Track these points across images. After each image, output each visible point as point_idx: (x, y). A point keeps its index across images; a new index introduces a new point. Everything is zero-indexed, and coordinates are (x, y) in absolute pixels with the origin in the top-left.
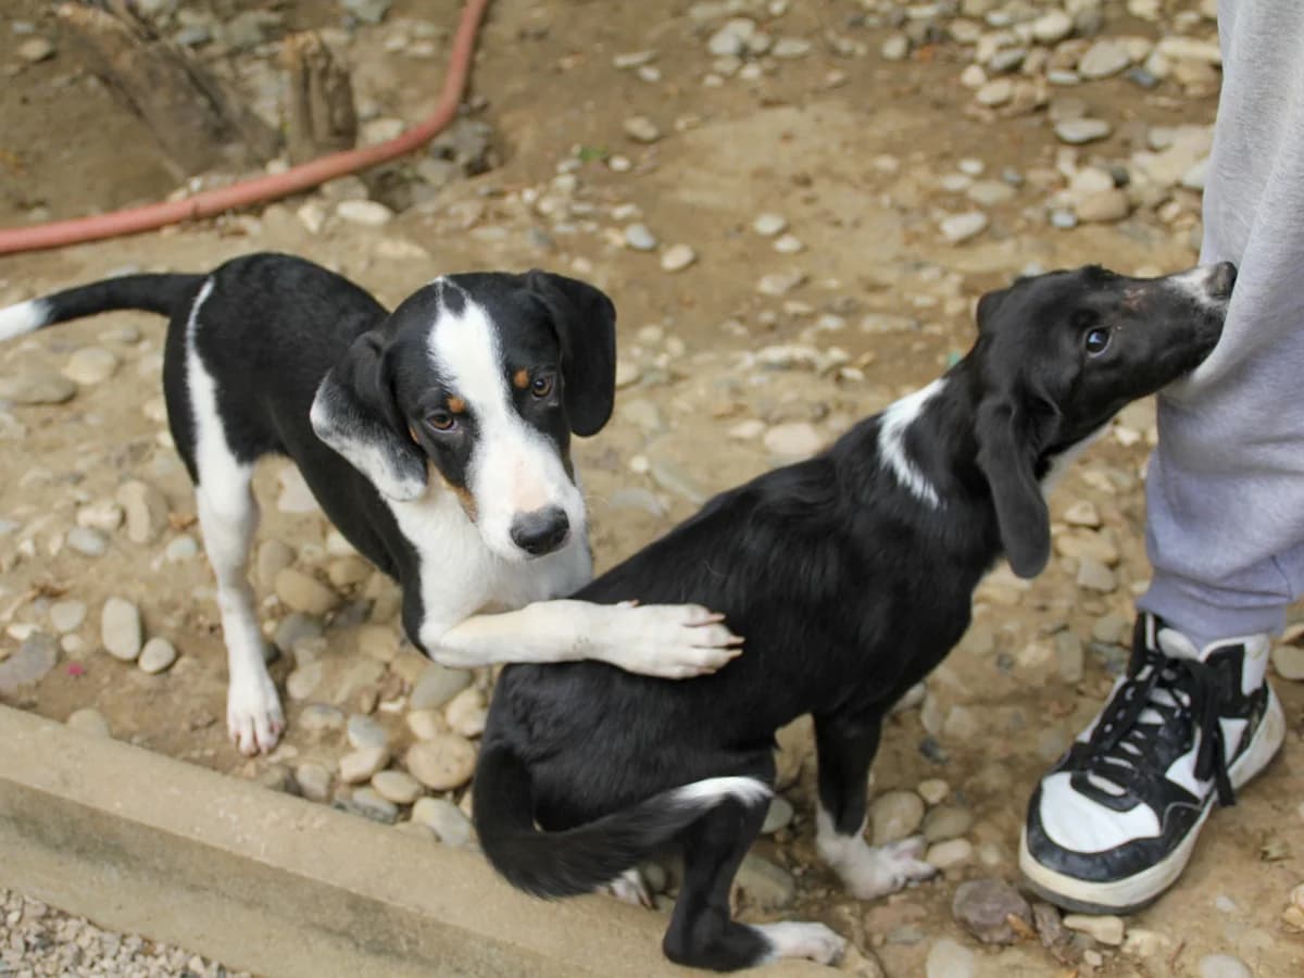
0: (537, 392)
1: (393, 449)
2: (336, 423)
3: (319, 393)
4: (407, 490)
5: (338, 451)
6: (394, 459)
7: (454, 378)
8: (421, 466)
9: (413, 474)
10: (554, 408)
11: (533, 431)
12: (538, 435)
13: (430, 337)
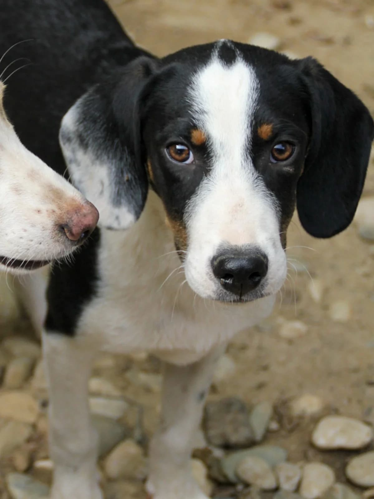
0: (276, 155)
1: (122, 172)
2: (81, 129)
3: (79, 102)
4: (117, 218)
5: (67, 162)
6: (119, 182)
7: (203, 112)
8: (139, 197)
9: (129, 203)
10: (288, 173)
11: (262, 184)
12: (264, 188)
13: (196, 76)
